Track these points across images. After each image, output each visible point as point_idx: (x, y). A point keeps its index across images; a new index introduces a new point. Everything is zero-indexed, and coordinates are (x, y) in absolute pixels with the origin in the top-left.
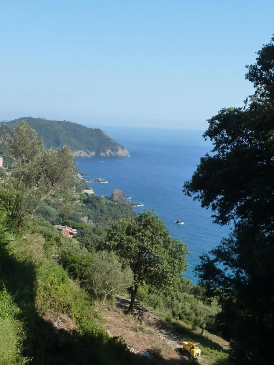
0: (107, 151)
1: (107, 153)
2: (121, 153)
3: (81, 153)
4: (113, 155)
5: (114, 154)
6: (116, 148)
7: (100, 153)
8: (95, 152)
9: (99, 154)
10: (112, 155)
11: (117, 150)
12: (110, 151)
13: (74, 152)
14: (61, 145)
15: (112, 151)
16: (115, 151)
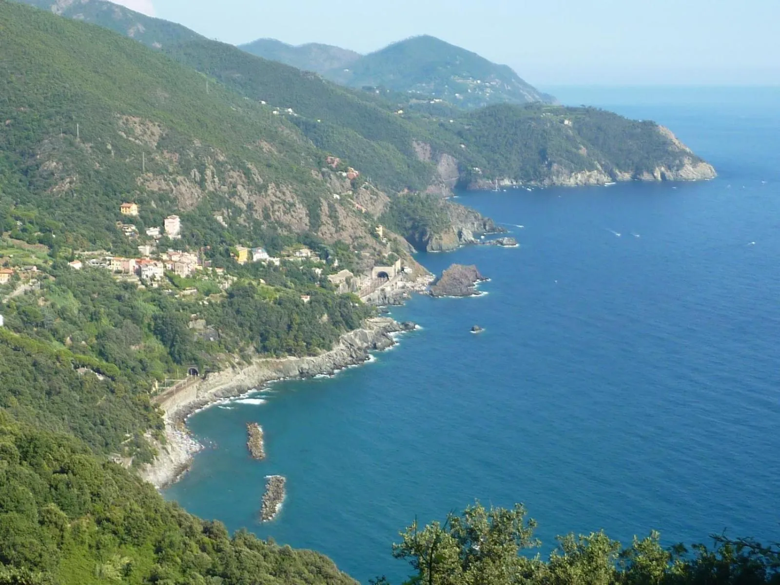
0: (657, 169)
1: (655, 174)
2: (689, 172)
3: (590, 176)
4: (669, 176)
5: (671, 176)
6: (677, 162)
7: (641, 173)
8: (631, 173)
9: (638, 176)
10: (667, 178)
11: (681, 166)
12: (663, 169)
13: (573, 174)
14: (547, 160)
15: (669, 168)
16: (675, 168)
